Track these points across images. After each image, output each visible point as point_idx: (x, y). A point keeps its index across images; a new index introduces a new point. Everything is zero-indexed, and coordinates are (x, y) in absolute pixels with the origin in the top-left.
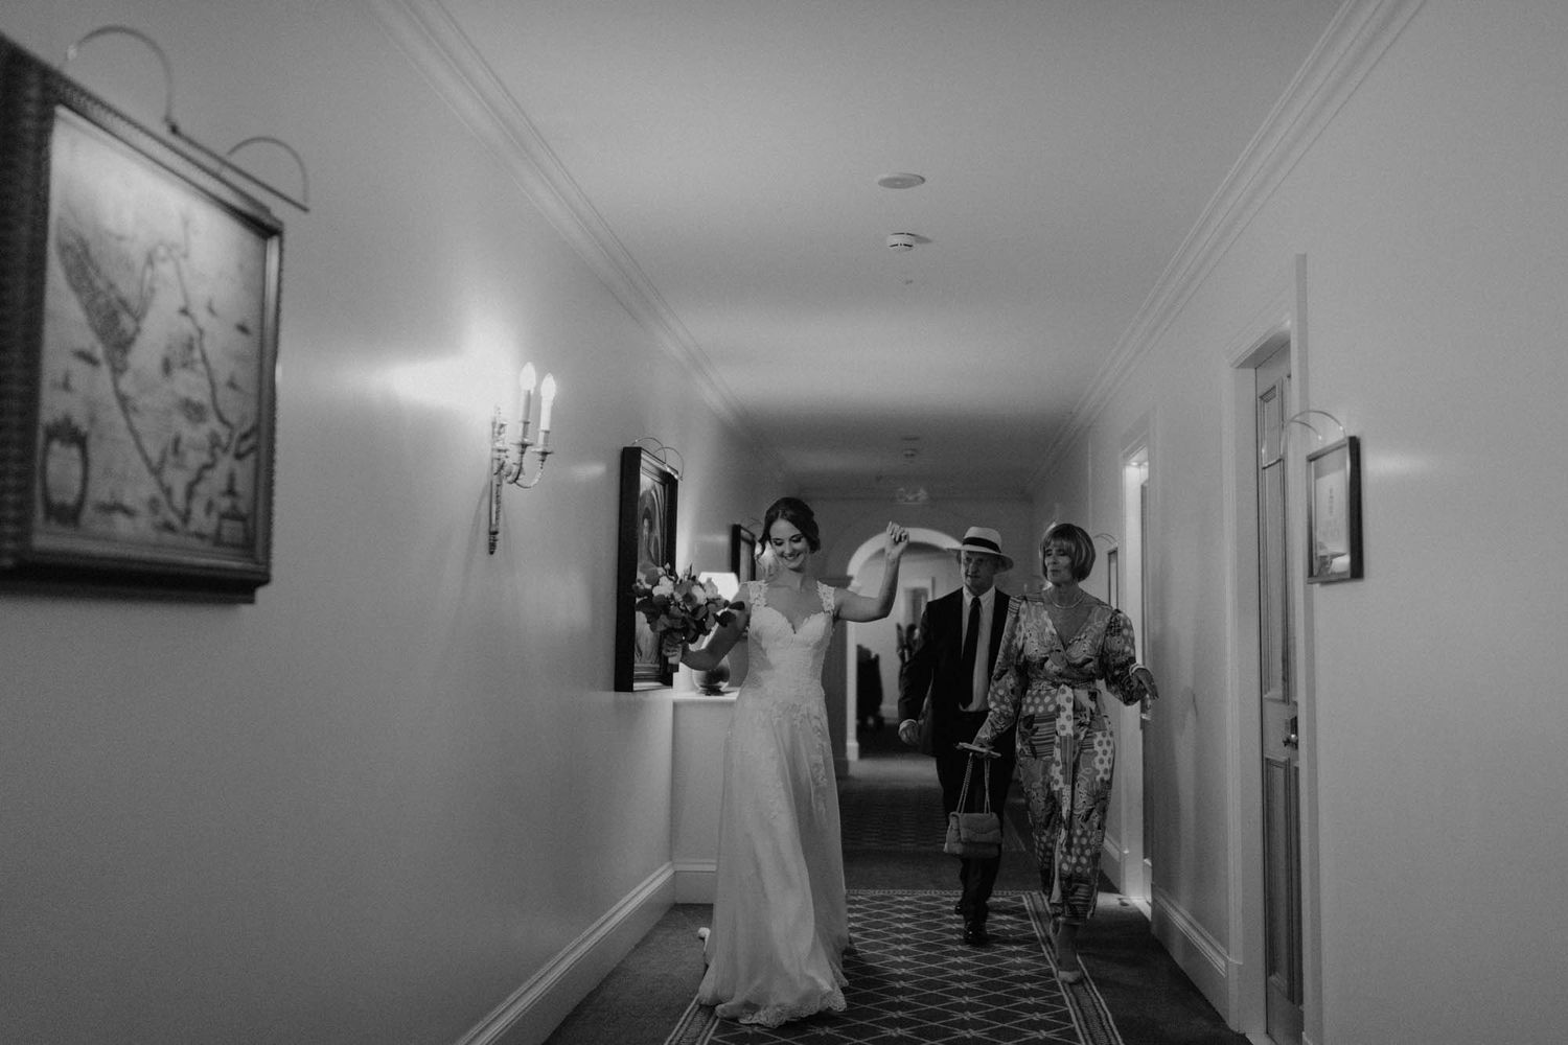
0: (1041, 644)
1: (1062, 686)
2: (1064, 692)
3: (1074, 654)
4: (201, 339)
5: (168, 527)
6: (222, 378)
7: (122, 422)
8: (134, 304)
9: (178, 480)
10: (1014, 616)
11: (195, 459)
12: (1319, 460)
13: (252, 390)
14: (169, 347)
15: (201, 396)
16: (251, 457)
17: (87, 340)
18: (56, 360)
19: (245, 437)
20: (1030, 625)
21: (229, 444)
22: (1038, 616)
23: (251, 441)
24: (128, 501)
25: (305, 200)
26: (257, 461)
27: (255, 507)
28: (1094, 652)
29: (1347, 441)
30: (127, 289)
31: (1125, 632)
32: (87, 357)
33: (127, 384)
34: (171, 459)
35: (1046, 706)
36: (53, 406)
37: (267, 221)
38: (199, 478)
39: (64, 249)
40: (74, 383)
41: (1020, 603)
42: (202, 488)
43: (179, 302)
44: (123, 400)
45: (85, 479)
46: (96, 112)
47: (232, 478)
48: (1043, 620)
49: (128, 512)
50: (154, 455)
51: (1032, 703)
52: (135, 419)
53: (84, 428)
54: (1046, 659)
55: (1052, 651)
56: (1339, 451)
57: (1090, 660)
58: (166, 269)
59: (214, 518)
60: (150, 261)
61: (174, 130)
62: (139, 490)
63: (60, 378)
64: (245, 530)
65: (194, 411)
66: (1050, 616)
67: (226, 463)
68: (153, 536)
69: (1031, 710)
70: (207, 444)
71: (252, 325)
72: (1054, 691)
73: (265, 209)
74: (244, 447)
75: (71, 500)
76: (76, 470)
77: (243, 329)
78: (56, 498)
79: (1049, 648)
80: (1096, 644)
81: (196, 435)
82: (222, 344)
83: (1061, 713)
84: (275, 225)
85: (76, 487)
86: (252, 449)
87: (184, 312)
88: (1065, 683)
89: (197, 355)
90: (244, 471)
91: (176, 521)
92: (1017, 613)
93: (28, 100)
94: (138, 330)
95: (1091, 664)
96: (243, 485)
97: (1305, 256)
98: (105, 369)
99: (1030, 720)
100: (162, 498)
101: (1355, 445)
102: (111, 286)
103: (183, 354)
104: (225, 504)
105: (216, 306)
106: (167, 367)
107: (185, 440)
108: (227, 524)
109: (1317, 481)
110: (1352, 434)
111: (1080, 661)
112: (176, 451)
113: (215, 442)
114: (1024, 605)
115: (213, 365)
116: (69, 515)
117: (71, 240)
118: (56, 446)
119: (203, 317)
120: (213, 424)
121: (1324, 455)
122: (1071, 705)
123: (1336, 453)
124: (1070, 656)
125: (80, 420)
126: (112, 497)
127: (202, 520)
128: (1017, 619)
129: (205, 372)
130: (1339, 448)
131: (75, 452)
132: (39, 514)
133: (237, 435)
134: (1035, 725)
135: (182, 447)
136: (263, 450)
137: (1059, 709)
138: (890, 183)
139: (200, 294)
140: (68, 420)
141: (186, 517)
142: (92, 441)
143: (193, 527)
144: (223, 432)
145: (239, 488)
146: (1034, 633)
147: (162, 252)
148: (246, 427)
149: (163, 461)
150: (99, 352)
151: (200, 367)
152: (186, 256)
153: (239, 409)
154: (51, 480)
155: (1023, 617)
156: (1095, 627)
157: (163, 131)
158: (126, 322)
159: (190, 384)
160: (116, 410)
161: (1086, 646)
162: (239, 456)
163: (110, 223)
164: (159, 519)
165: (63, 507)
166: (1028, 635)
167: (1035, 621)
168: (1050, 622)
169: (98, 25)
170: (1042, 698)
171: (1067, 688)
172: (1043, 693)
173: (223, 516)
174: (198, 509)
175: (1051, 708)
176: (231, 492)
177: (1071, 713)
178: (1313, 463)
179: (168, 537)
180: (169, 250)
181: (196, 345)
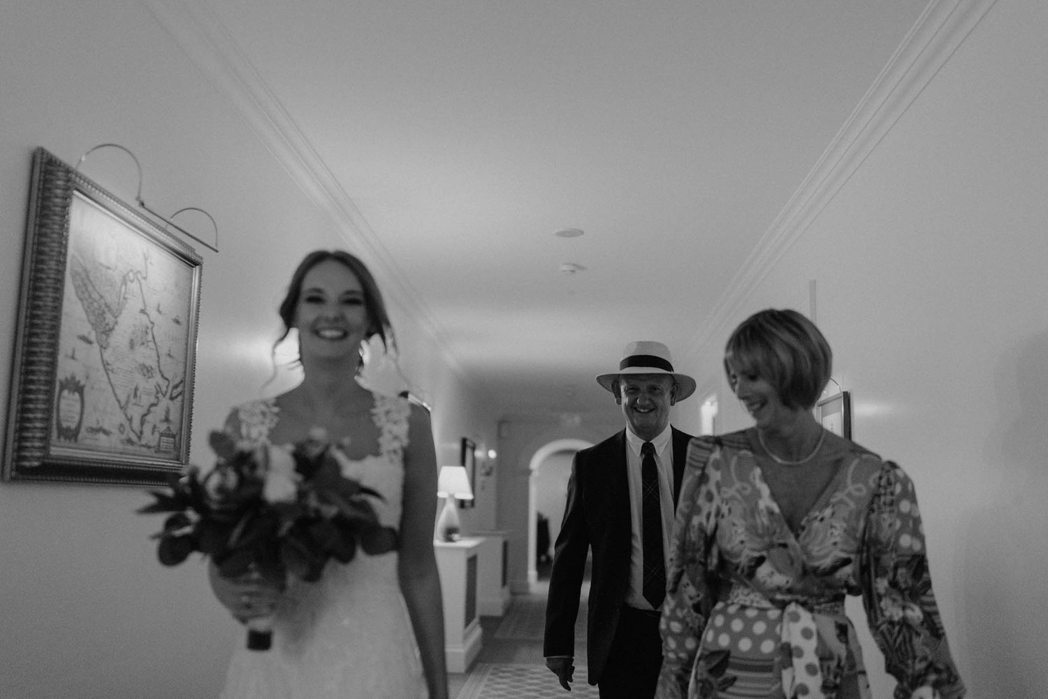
0: (752, 530)
1: (792, 607)
2: (795, 618)
3: (815, 550)
4: (152, 328)
5: (130, 441)
6: (164, 351)
7: (105, 378)
8: (114, 307)
9: (136, 413)
10: (698, 473)
11: (146, 400)
12: (825, 406)
13: (182, 359)
14: (133, 333)
15: (151, 362)
16: (180, 398)
17: (87, 330)
18: (67, 341)
19: (176, 387)
20: (730, 492)
21: (166, 393)
22: (743, 477)
23: (180, 389)
24: (106, 427)
25: (216, 246)
26: (183, 401)
27: (181, 429)
28: (854, 545)
29: (842, 395)
30: (110, 298)
31: (905, 506)
32: (85, 339)
33: (108, 355)
34: (133, 400)
35: (757, 640)
36: (65, 369)
37: (193, 257)
38: (149, 412)
39: (75, 275)
40: (77, 355)
41: (711, 451)
42: (149, 418)
43: (141, 306)
44: (106, 365)
45: (82, 413)
46: (96, 194)
47: (168, 412)
48: (754, 486)
49: (106, 433)
50: (123, 398)
51: (726, 628)
52: (111, 376)
53: (82, 383)
54: (760, 561)
55: (771, 546)
56: (837, 400)
57: (846, 562)
58: (134, 286)
59: (157, 435)
60: (125, 281)
61: (142, 204)
62: (113, 419)
63: (70, 353)
64: (175, 443)
65: (147, 371)
66: (765, 478)
67: (165, 402)
68: (120, 447)
69: (724, 641)
70: (155, 391)
71: (183, 320)
72: (774, 613)
73: (192, 250)
74: (176, 392)
75: (73, 426)
76: (78, 407)
77: (177, 322)
78: (65, 425)
79: (767, 539)
80: (855, 529)
81: (148, 385)
82: (164, 330)
83: (795, 660)
84: (197, 259)
85: (77, 418)
86: (180, 394)
87: (143, 311)
88: (797, 602)
89: (150, 338)
90: (175, 407)
91: (134, 438)
92: (703, 469)
93: (57, 187)
94: (116, 323)
95: (848, 570)
96: (174, 416)
97: (815, 281)
98: (96, 345)
99: (721, 661)
100: (127, 424)
101: (847, 397)
102: (101, 297)
103: (143, 337)
104: (163, 427)
105: (161, 309)
106: (132, 344)
107: (141, 388)
108: (164, 439)
109: (824, 418)
110: (845, 390)
111: (827, 563)
112: (135, 395)
113: (158, 389)
114: (717, 455)
115: (158, 344)
116: (71, 435)
117: (80, 270)
118: (65, 393)
119: (153, 314)
120: (158, 378)
121: (828, 403)
122: (813, 643)
123: (835, 402)
124: (808, 553)
125: (80, 378)
126: (98, 424)
127: (150, 438)
128: (703, 479)
129: (155, 348)
130: (837, 398)
131: (77, 396)
132: (55, 434)
133: (171, 385)
134: (730, 672)
135: (138, 394)
136: (187, 396)
137: (788, 653)
138: (562, 234)
139: (152, 301)
140: (73, 378)
141: (140, 435)
142: (86, 390)
143: (143, 442)
144: (163, 384)
145: (171, 418)
146: (738, 509)
147: (131, 275)
148: (177, 381)
149: (127, 402)
150: (93, 337)
151: (151, 344)
152: (145, 278)
153: (174, 371)
154: (62, 414)
155: (715, 475)
156: (849, 495)
157: (135, 205)
158: (109, 318)
159: (145, 355)
160: (102, 371)
161: (838, 534)
162: (172, 398)
163: (102, 260)
164: (124, 437)
165: (68, 429)
166: (725, 509)
167: (738, 485)
168: (765, 490)
169: (100, 143)
170: (749, 623)
171: (801, 611)
172: (751, 613)
173: (162, 435)
174: (147, 429)
175: (768, 647)
176: (167, 420)
177: (816, 661)
178: (820, 407)
179: (130, 447)
180: (135, 274)
181: (149, 331)
